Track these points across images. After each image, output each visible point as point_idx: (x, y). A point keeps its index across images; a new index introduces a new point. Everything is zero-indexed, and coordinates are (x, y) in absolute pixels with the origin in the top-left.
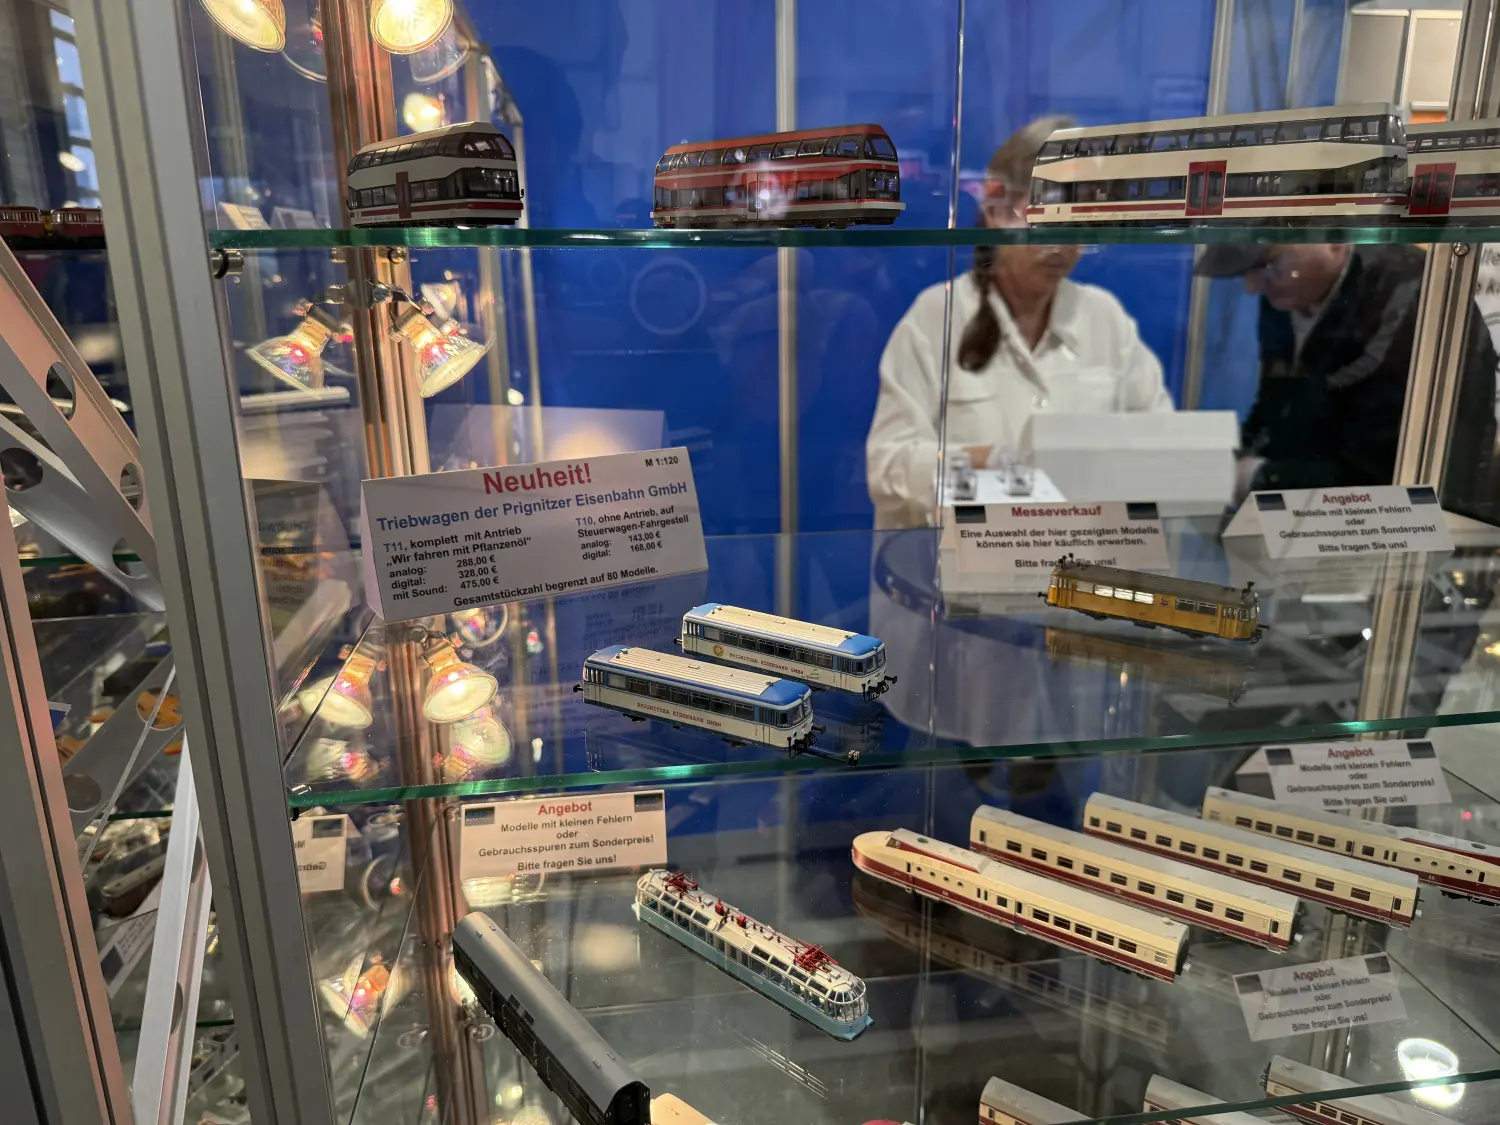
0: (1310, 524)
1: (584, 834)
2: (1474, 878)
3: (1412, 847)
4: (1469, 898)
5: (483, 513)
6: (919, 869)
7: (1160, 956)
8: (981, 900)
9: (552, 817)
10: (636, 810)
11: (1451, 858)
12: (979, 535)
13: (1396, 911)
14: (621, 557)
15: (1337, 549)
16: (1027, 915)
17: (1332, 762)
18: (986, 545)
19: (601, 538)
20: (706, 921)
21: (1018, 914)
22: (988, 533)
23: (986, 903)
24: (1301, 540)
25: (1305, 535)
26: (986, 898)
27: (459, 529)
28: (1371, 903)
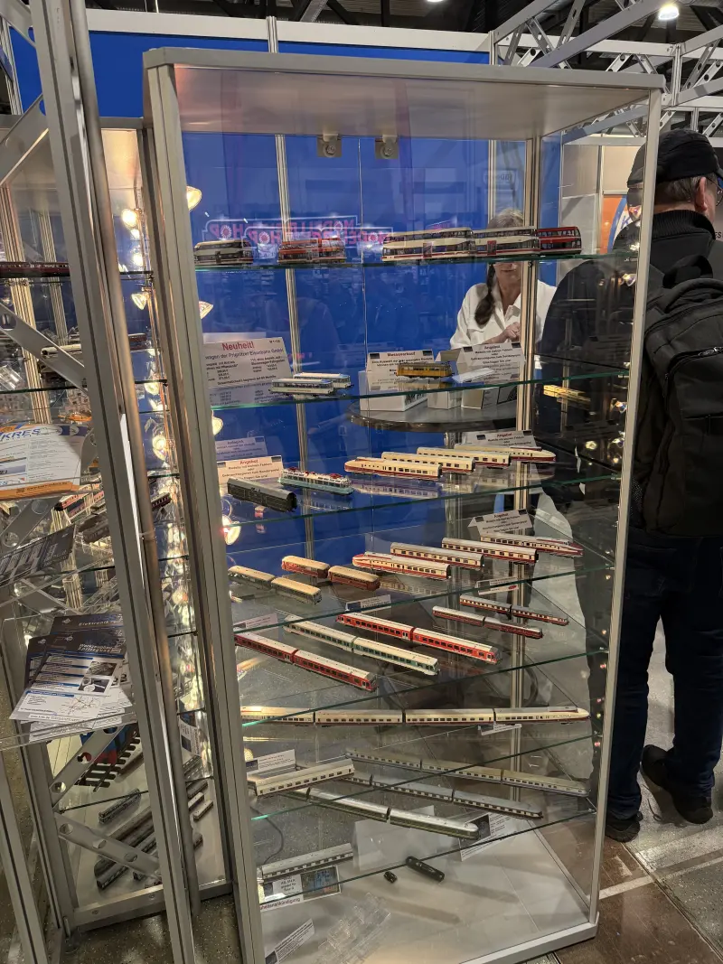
0: (480, 355)
1: (256, 469)
2: (529, 456)
5: (223, 356)
6: (365, 466)
7: (434, 473)
8: (384, 470)
9: (244, 465)
10: (273, 462)
11: (522, 451)
12: (377, 362)
13: (504, 464)
14: (265, 372)
16: (397, 471)
17: (499, 438)
18: (380, 365)
19: (258, 365)
20: (303, 476)
21: (395, 471)
22: (380, 362)
25: (478, 359)
27: (216, 361)
28: (498, 462)
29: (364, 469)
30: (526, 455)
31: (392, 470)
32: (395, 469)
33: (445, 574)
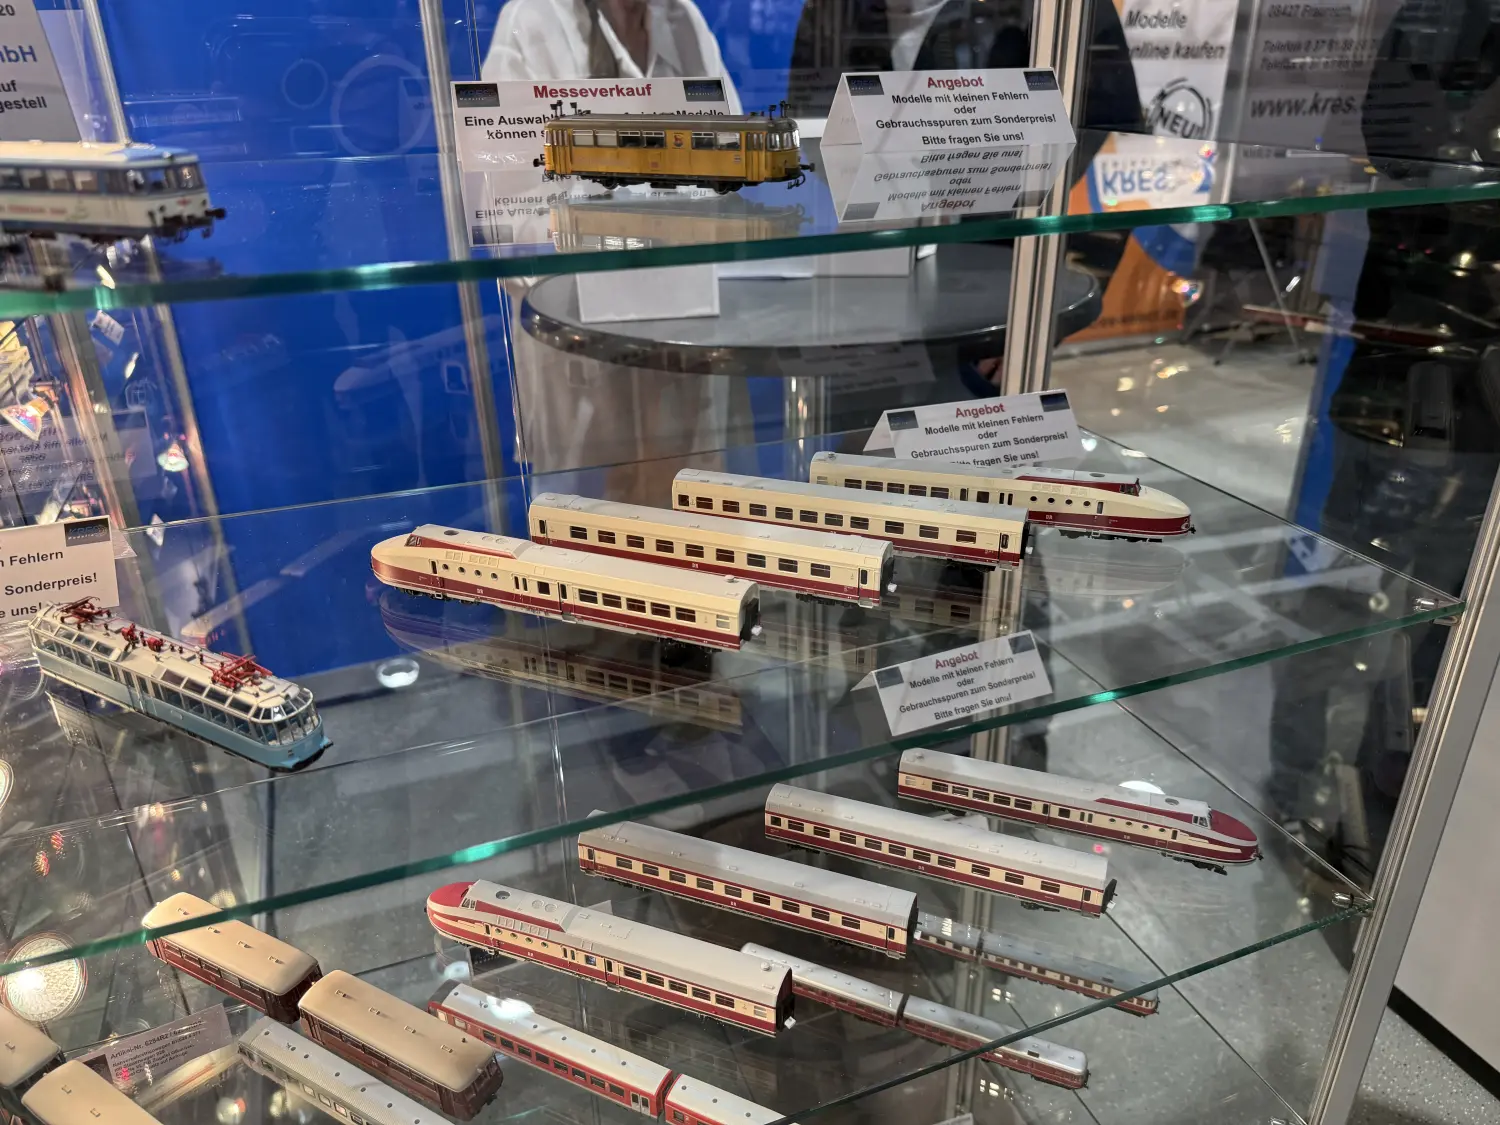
0: (910, 112)
2: (1092, 510)
3: (1027, 486)
4: (1088, 534)
6: (446, 567)
7: (721, 620)
8: (521, 592)
10: (69, 544)
11: (1066, 491)
12: (490, 122)
13: (1005, 550)
15: (943, 141)
16: (573, 599)
17: (960, 421)
18: (500, 135)
20: (107, 651)
21: (562, 600)
22: (502, 120)
23: (525, 593)
24: (901, 130)
25: (906, 124)
26: (526, 589)
28: (978, 545)
29: (443, 582)
30: (1077, 508)
31: (554, 595)
32: (563, 590)
33: (770, 1017)
